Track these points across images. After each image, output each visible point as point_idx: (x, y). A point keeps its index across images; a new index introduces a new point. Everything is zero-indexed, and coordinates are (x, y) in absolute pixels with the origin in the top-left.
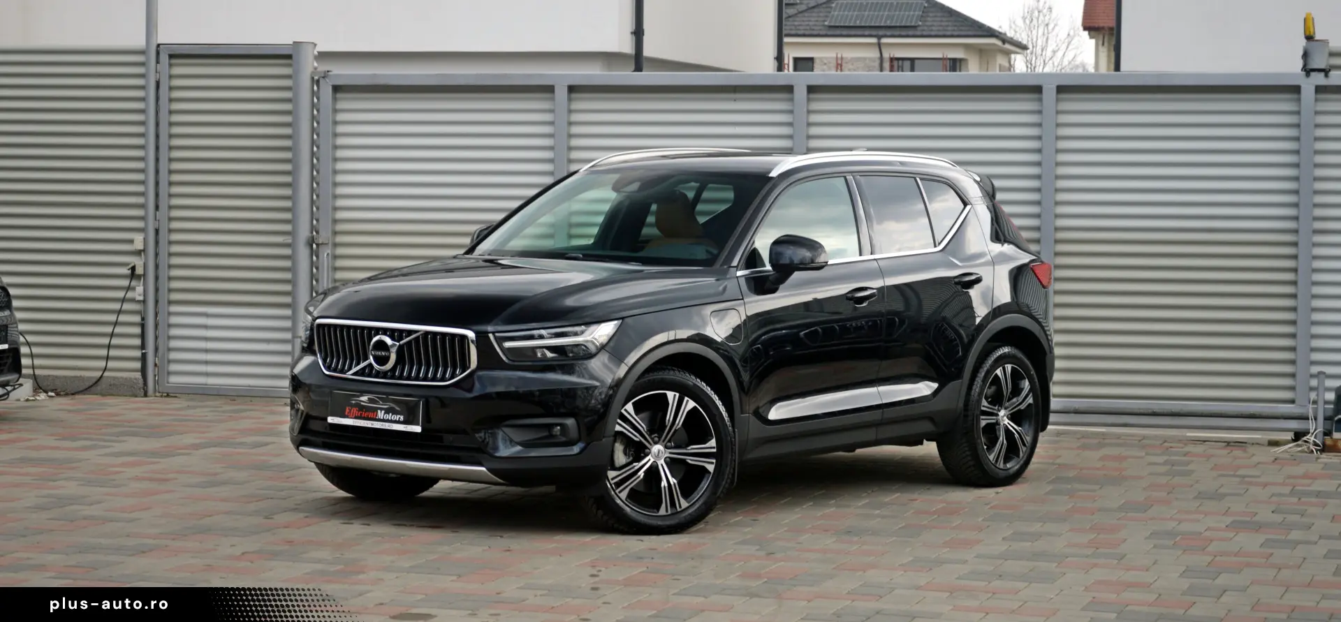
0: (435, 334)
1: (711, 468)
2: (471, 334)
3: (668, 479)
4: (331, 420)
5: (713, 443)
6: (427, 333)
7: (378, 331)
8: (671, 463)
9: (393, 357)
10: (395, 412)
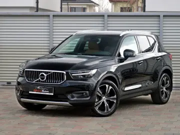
1: (115, 102)
2: (65, 73)
3: (106, 104)
4: (30, 92)
5: (115, 96)
6: (54, 72)
7: (41, 72)
8: (107, 101)
9: (45, 78)
10: (46, 90)
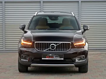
0: (64, 43)
2: (71, 43)
4: (42, 59)
6: (62, 43)
10: (57, 56)
